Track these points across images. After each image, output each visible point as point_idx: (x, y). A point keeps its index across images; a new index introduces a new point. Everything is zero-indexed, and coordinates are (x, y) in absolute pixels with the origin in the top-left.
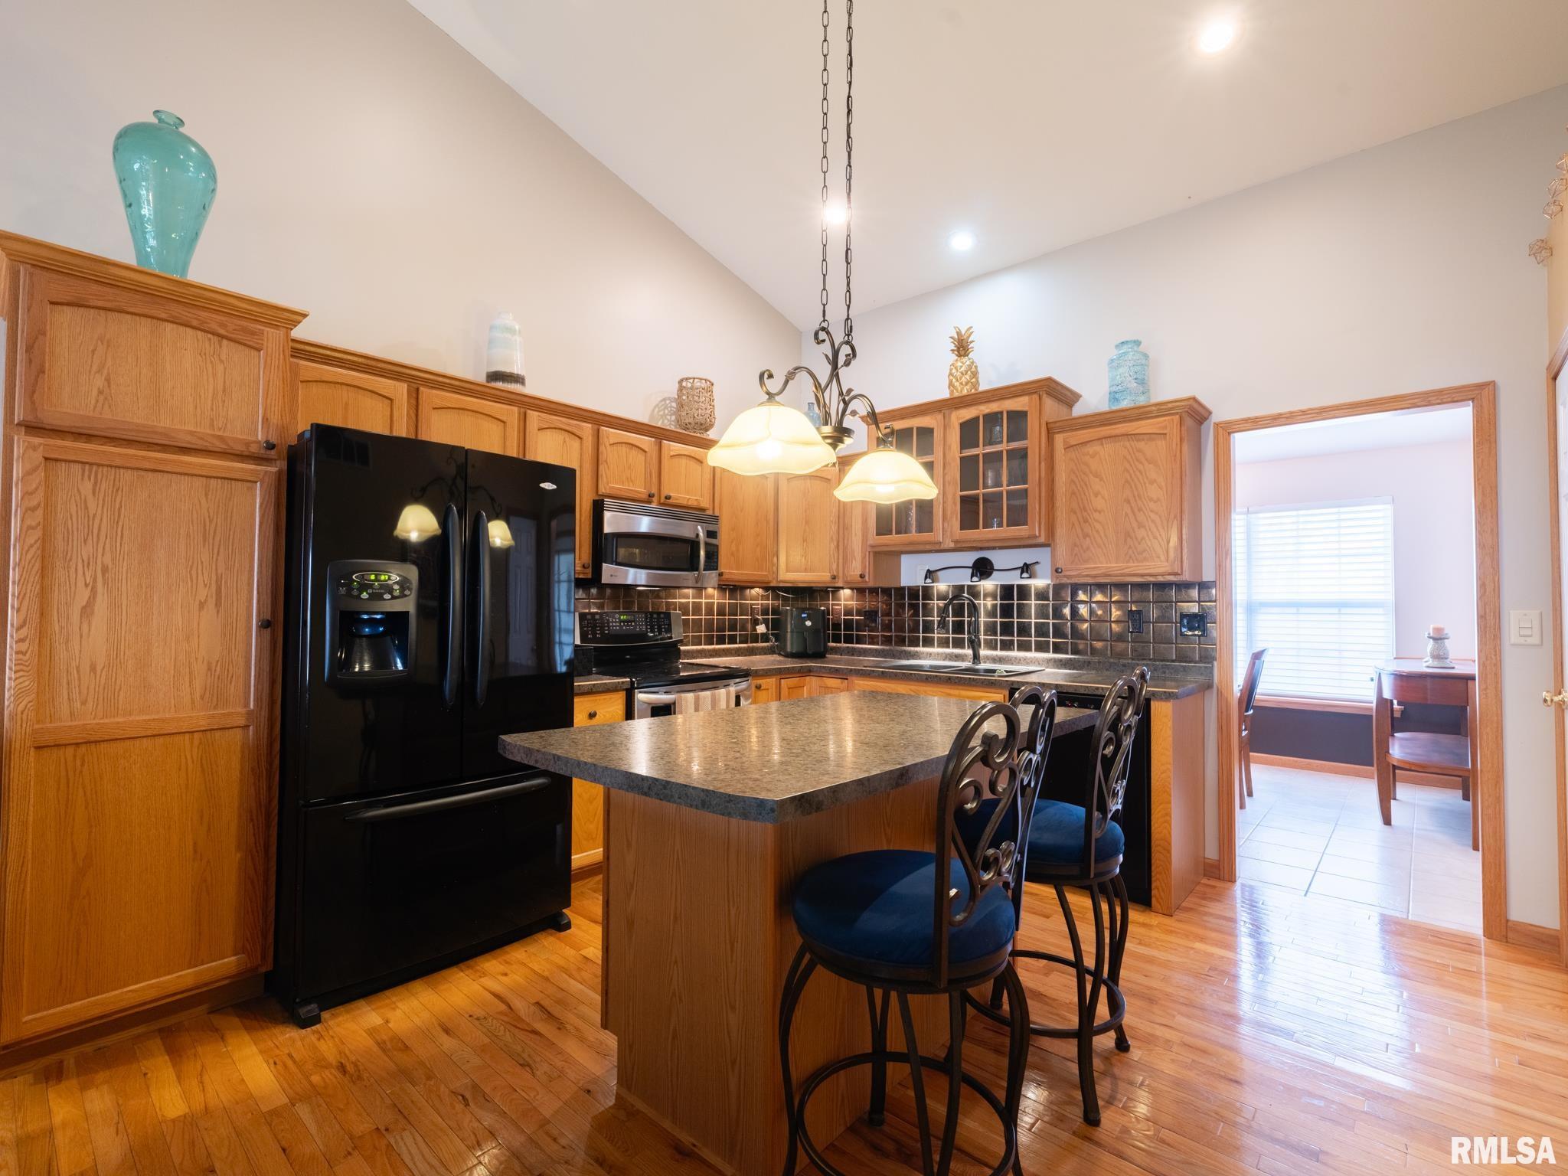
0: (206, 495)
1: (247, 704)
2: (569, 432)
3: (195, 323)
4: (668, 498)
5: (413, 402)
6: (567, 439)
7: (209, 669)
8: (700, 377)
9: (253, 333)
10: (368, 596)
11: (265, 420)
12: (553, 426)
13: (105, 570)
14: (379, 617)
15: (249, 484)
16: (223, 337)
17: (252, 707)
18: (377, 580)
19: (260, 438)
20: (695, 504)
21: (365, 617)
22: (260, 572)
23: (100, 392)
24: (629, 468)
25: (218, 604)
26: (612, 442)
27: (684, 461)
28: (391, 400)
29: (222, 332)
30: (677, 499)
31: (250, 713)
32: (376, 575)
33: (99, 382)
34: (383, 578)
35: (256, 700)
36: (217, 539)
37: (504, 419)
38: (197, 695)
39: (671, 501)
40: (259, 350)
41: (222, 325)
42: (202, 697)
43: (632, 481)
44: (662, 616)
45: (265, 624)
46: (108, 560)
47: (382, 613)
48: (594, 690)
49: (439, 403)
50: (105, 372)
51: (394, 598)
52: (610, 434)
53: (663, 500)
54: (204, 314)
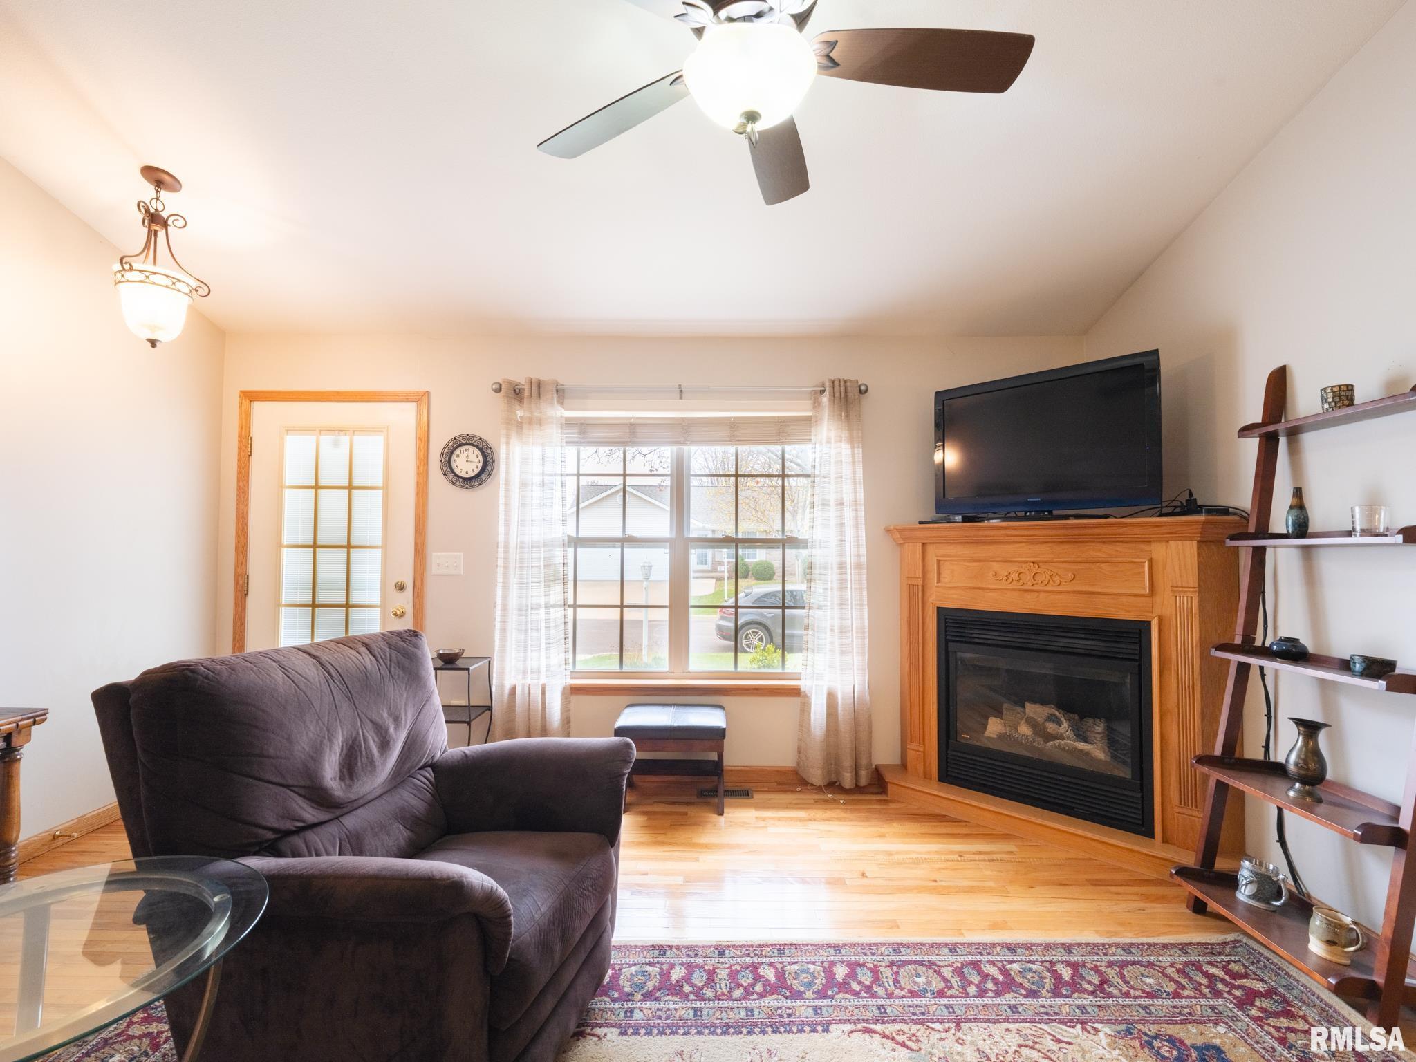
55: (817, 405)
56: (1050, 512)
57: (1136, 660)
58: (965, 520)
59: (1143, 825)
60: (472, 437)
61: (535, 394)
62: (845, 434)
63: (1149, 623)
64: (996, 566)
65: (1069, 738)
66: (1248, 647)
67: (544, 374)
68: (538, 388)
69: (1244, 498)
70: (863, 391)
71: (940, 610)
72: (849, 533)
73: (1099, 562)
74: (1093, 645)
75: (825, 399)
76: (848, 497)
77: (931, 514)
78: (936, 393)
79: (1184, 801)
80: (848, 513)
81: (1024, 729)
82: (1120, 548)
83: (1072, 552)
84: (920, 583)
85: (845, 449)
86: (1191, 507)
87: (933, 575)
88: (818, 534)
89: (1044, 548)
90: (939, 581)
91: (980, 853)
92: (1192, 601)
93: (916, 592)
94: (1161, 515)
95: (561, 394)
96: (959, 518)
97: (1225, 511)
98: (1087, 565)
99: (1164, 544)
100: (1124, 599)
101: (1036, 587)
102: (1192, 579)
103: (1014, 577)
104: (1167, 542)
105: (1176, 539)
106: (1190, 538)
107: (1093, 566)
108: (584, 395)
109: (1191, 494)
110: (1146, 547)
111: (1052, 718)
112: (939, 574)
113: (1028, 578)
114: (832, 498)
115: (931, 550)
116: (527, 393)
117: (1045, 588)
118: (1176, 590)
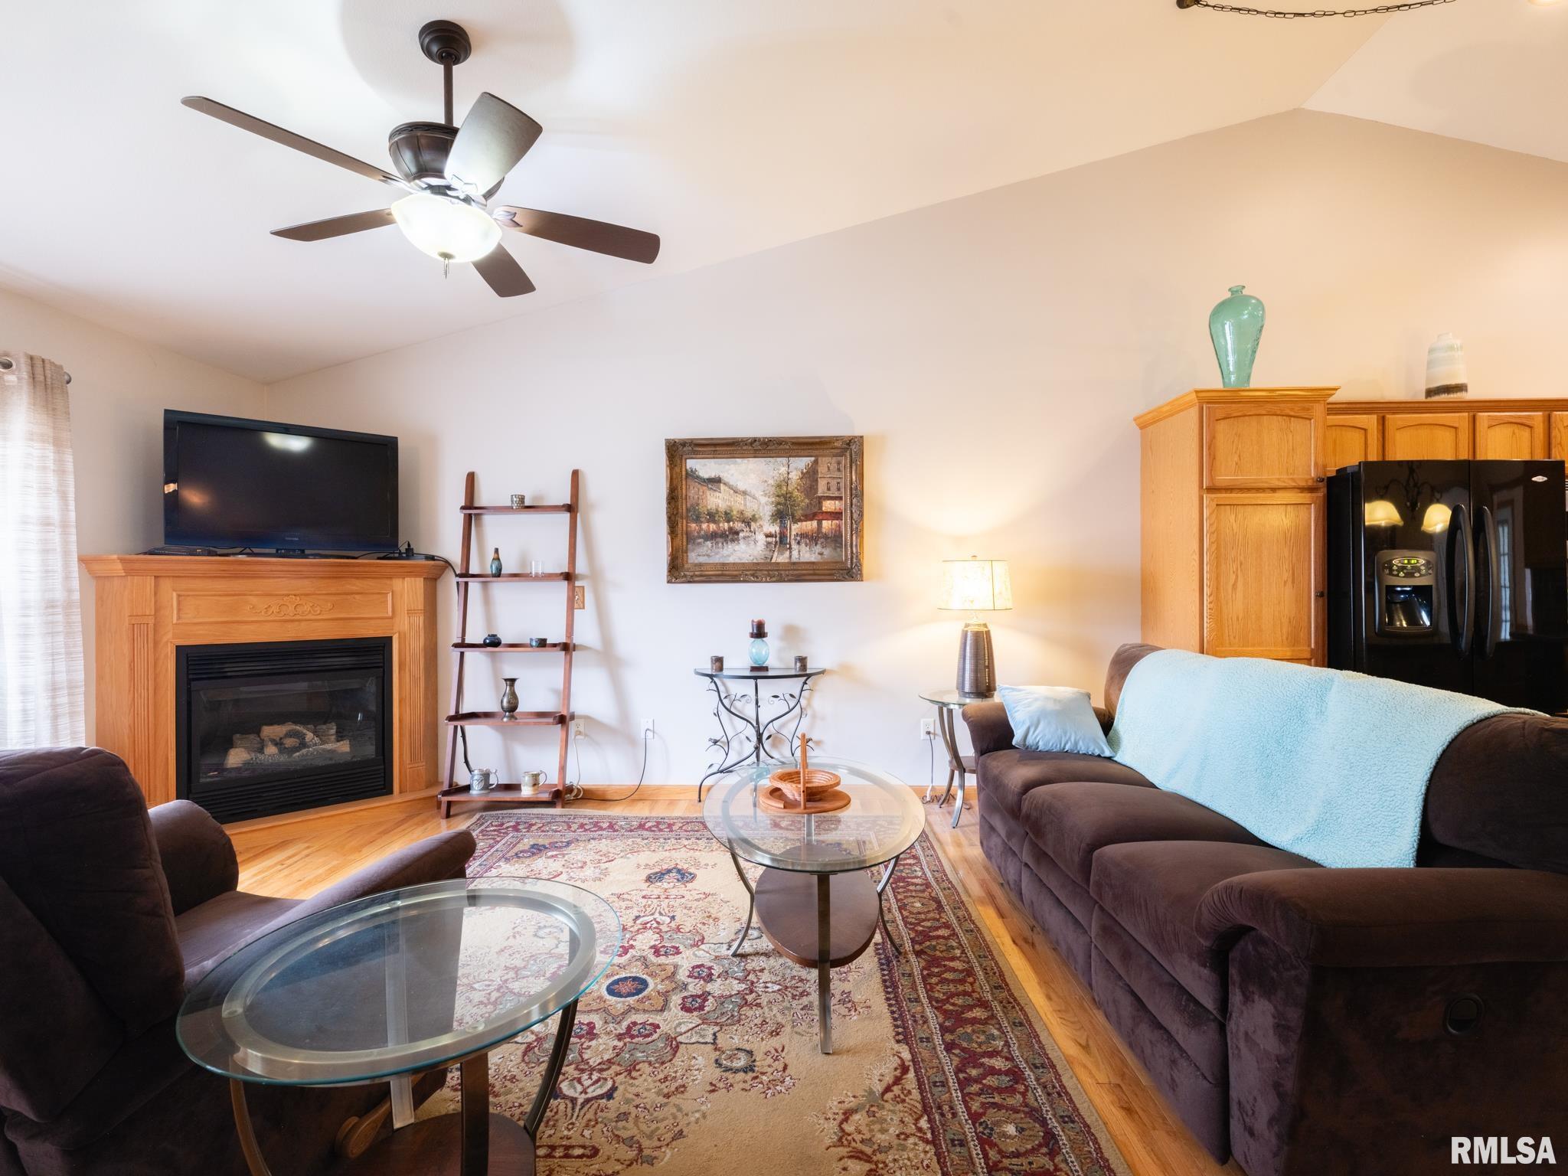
0: (1286, 515)
1: (1310, 645)
2: (1518, 423)
3: (1278, 412)
5: (1381, 428)
6: (1516, 431)
7: (1290, 622)
9: (1308, 409)
10: (1403, 575)
11: (1316, 464)
12: (1501, 421)
13: (1241, 564)
14: (1408, 589)
15: (1307, 506)
16: (1291, 416)
17: (1313, 646)
18: (1409, 563)
19: (1313, 475)
21: (1399, 589)
22: (1315, 562)
23: (1237, 464)
25: (1293, 582)
28: (1365, 430)
29: (1292, 413)
31: (1312, 650)
32: (1408, 560)
33: (1236, 459)
34: (1413, 562)
35: (1316, 643)
36: (1292, 541)
37: (1455, 425)
38: (1284, 638)
40: (1310, 419)
41: (1292, 409)
42: (1287, 639)
45: (1320, 595)
46: (1242, 558)
47: (1410, 586)
49: (1400, 424)
50: (1238, 452)
51: (1421, 575)
52: (1563, 417)
54: (1282, 405)
56: (303, 551)
57: (381, 667)
58: (206, 552)
59: (384, 789)
63: (391, 638)
64: (254, 600)
65: (316, 744)
69: (454, 555)
70: (67, 380)
71: (180, 648)
73: (352, 594)
74: (347, 660)
77: (160, 542)
78: (165, 412)
79: (413, 759)
81: (271, 750)
82: (371, 583)
84: (151, 622)
85: (47, 451)
87: (169, 612)
89: (306, 582)
90: (179, 618)
91: (290, 857)
92: (421, 619)
93: (144, 631)
94: (379, 558)
96: (199, 550)
97: (432, 558)
98: (345, 597)
99: (401, 580)
100: (372, 622)
101: (297, 617)
102: (421, 606)
103: (275, 609)
104: (404, 578)
105: (408, 576)
106: (420, 576)
107: (349, 597)
109: (409, 545)
110: (388, 582)
111: (290, 734)
112: (179, 610)
113: (289, 609)
115: (168, 584)
117: (307, 617)
118: (410, 612)
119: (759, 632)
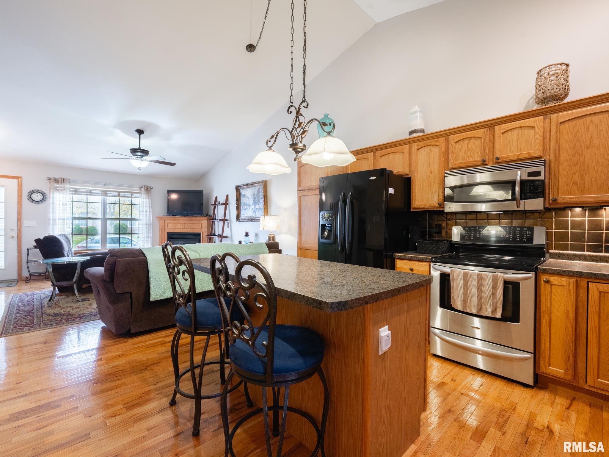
0: (317, 198)
2: (432, 145)
4: (498, 159)
6: (432, 149)
8: (555, 63)
10: (325, 220)
12: (423, 146)
18: (327, 215)
20: (526, 156)
21: (327, 225)
23: (305, 181)
24: (469, 150)
26: (455, 141)
27: (515, 132)
30: (508, 158)
37: (403, 151)
39: (500, 160)
43: (471, 156)
44: (525, 229)
48: (411, 259)
49: (382, 154)
51: (329, 220)
52: (453, 138)
53: (495, 161)
55: (140, 190)
56: (188, 215)
57: (199, 239)
58: (173, 216)
60: (39, 190)
61: (62, 182)
62: (147, 197)
63: (200, 233)
64: (178, 224)
66: (211, 235)
67: (65, 177)
68: (63, 181)
69: (212, 214)
70: (151, 188)
71: (168, 233)
72: (148, 218)
73: (194, 223)
74: (193, 237)
75: (143, 189)
76: (148, 210)
77: (166, 214)
78: (168, 191)
80: (148, 214)
82: (197, 221)
83: (191, 222)
85: (147, 200)
86: (207, 215)
87: (166, 226)
88: (141, 218)
89: (186, 221)
92: (206, 229)
93: (163, 229)
95: (69, 182)
96: (171, 215)
98: (192, 224)
100: (197, 229)
101: (185, 228)
102: (206, 226)
103: (181, 226)
105: (205, 220)
108: (75, 182)
110: (201, 221)
113: (183, 226)
114: (144, 210)
115: (166, 222)
116: (60, 181)
118: (204, 228)
119: (247, 235)
